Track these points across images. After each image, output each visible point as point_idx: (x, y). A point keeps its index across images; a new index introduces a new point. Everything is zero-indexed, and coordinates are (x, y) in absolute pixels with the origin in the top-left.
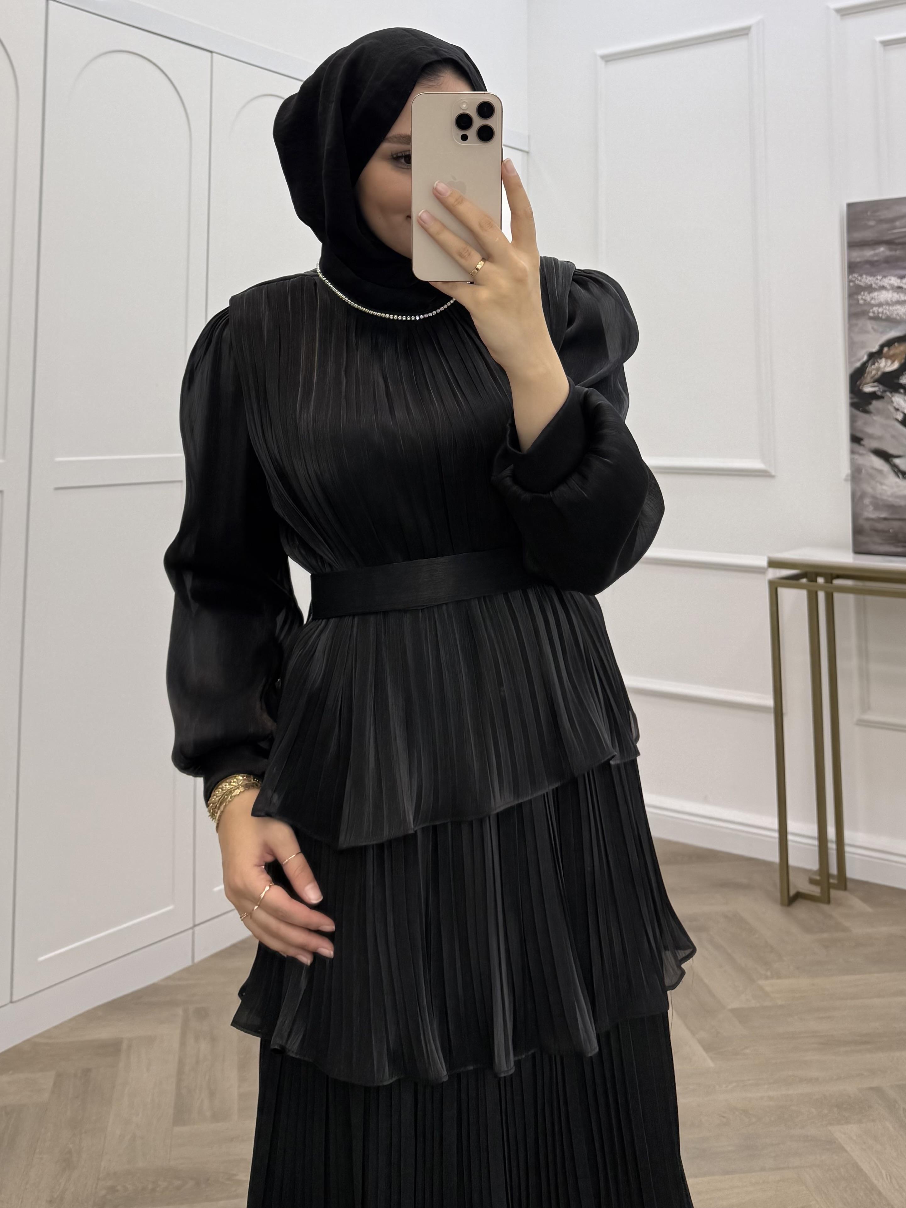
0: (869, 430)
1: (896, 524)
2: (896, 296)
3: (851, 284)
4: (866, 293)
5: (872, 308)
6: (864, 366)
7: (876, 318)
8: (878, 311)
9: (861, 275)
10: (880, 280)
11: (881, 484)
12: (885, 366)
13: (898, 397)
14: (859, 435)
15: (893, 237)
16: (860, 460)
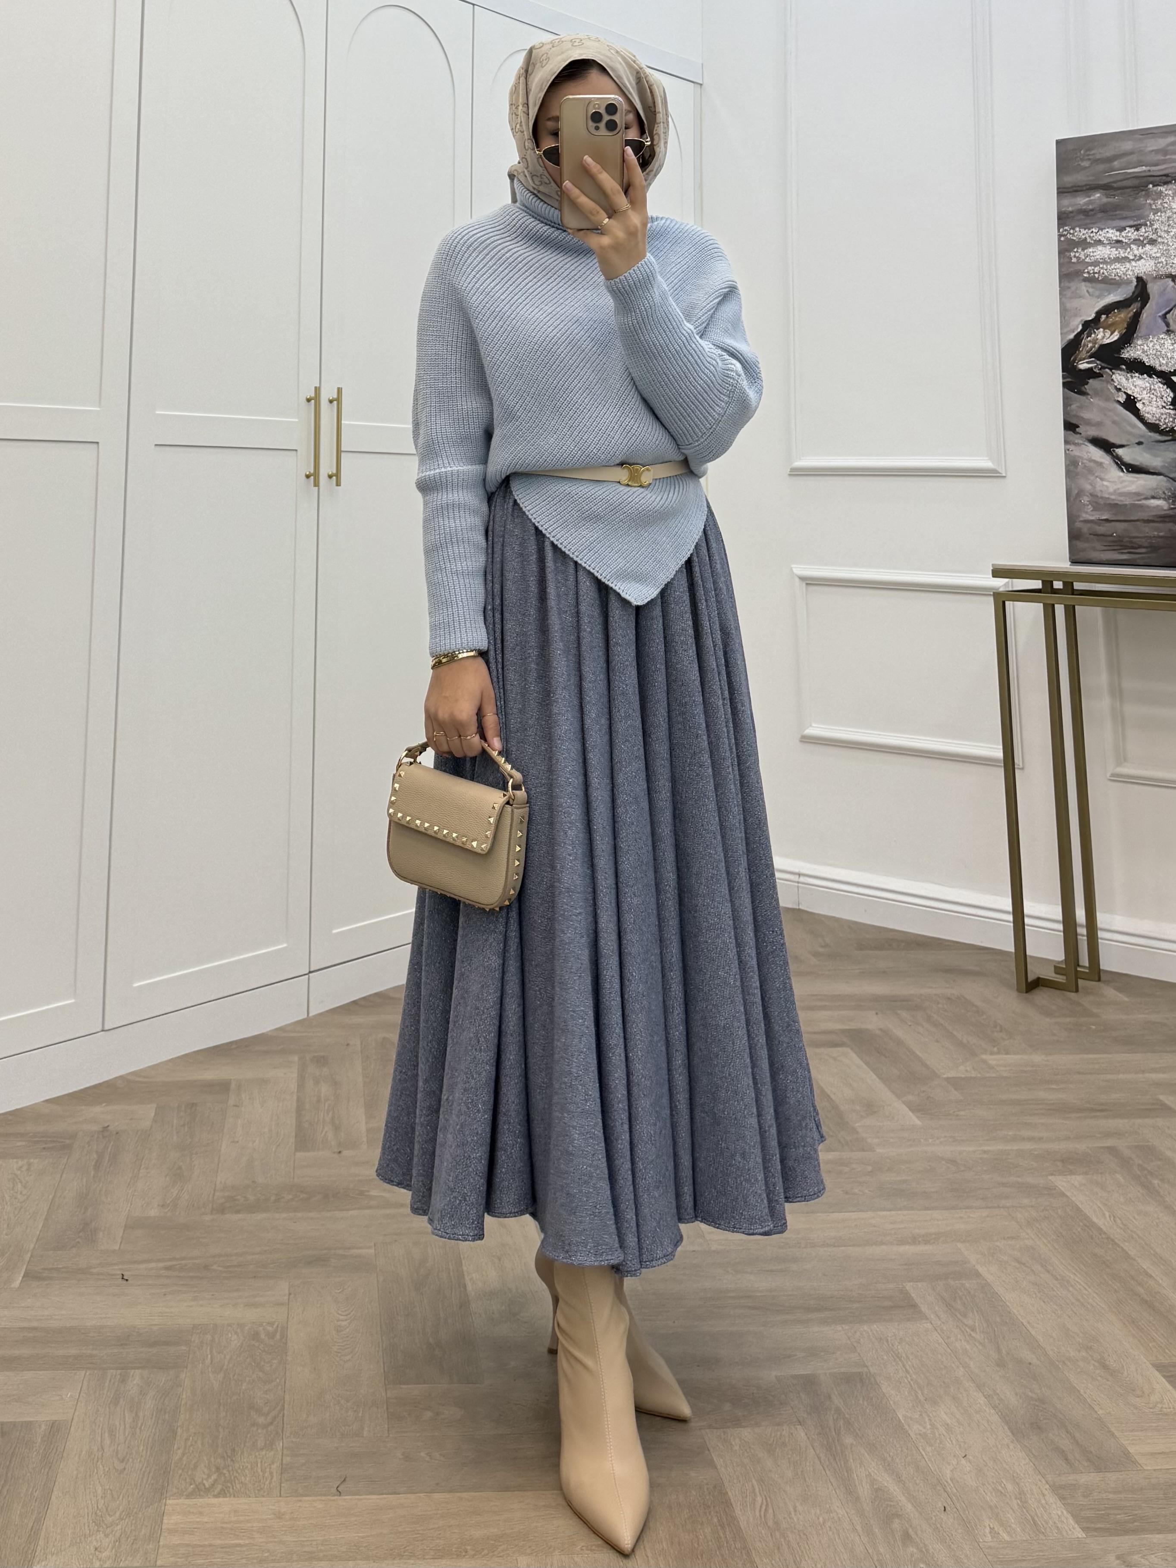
0: (1086, 415)
1: (1121, 526)
2: (1114, 253)
3: (1062, 239)
4: (1080, 251)
5: (1087, 268)
6: (1078, 338)
7: (1091, 280)
8: (1093, 270)
9: (1073, 229)
10: (1096, 233)
11: (1102, 479)
12: (1103, 338)
13: (1120, 375)
14: (1074, 421)
15: (1112, 180)
16: (1076, 452)
